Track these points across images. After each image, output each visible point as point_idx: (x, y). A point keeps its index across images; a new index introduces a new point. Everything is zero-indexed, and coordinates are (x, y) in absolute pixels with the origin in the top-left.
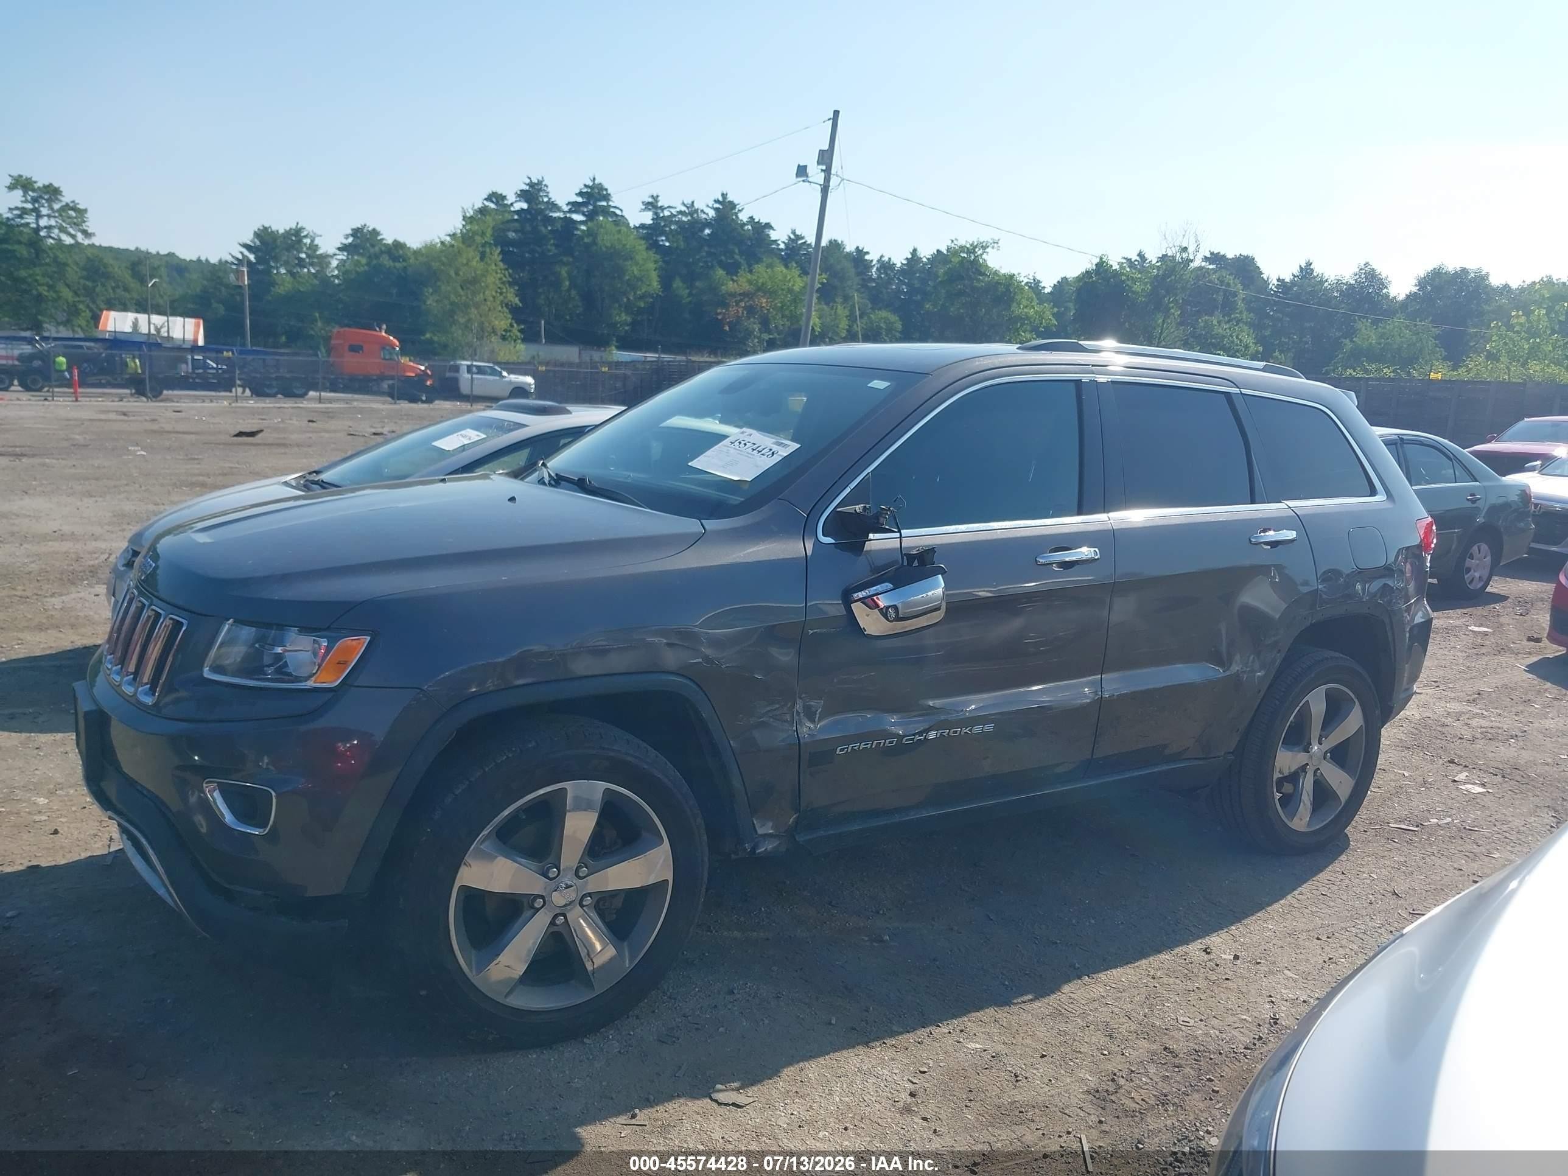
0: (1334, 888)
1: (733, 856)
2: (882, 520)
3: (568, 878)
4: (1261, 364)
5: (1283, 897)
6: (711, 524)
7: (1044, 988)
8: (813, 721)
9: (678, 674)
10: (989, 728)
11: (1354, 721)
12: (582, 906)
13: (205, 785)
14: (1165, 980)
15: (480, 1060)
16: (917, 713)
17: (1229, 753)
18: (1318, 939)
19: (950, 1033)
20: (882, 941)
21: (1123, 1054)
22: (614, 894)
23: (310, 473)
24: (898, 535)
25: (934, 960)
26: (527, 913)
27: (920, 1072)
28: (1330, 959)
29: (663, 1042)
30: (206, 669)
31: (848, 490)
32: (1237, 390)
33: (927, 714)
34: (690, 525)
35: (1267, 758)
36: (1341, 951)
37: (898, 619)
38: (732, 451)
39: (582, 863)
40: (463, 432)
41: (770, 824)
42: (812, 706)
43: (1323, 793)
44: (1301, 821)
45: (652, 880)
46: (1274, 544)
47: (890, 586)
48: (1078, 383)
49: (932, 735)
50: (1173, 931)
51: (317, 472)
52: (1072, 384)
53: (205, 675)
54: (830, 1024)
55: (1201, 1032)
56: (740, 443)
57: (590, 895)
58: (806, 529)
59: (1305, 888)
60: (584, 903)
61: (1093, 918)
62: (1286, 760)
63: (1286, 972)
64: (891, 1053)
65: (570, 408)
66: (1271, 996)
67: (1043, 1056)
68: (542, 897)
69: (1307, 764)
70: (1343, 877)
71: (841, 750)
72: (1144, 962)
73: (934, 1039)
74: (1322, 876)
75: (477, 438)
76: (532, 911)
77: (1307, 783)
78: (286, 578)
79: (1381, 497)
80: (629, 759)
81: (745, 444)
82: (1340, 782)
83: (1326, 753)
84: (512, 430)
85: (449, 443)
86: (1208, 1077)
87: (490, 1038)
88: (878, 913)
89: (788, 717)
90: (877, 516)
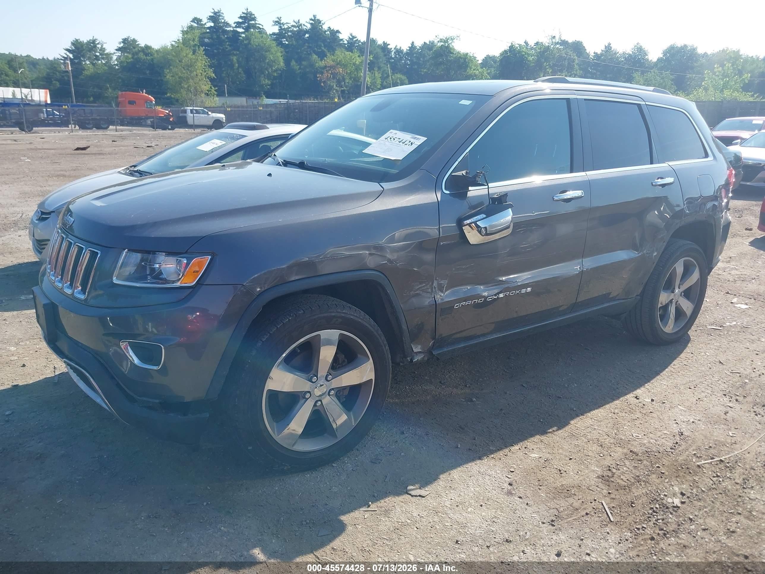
0: (690, 361)
1: (401, 364)
2: (477, 179)
3: (322, 381)
4: (652, 88)
5: (666, 367)
6: (387, 186)
7: (562, 424)
8: (442, 292)
9: (377, 271)
10: (529, 289)
11: (695, 276)
12: (329, 395)
13: (121, 344)
14: (620, 414)
15: (280, 480)
16: (493, 284)
17: (638, 295)
18: (690, 388)
19: (520, 449)
20: (472, 401)
21: (610, 456)
22: (344, 388)
23: (131, 167)
24: (487, 187)
25: (501, 410)
26: (302, 401)
27: (511, 471)
28: (699, 399)
29: (374, 463)
30: (114, 278)
31: (457, 163)
32: (644, 103)
33: (498, 285)
34: (374, 187)
35: (655, 297)
36: (703, 394)
37: (487, 234)
38: (387, 143)
39: (329, 373)
40: (212, 141)
41: (420, 346)
42: (442, 284)
43: (679, 312)
44: (669, 328)
45: (364, 380)
46: (663, 185)
47: (484, 216)
48: (568, 100)
49: (501, 295)
50: (617, 388)
51: (135, 166)
52: (565, 101)
53: (115, 282)
54: (457, 447)
55: (646, 441)
56: (391, 138)
57: (333, 389)
58: (436, 187)
59: (675, 362)
60: (331, 394)
61: (576, 383)
62: (664, 298)
63: (679, 407)
64: (492, 462)
65: (268, 126)
66: (675, 420)
67: (571, 459)
68: (309, 392)
69: (673, 299)
70: (692, 355)
71: (457, 306)
72: (607, 406)
73: (513, 453)
74: (683, 355)
75: (221, 144)
76: (304, 400)
77: (672, 310)
78: (155, 224)
79: (711, 158)
80: (352, 317)
81: (394, 139)
82: (687, 306)
83: (681, 293)
84: (238, 139)
85: (206, 147)
86: (657, 465)
87: (285, 468)
88: (466, 386)
89: (430, 290)
90: (475, 177)
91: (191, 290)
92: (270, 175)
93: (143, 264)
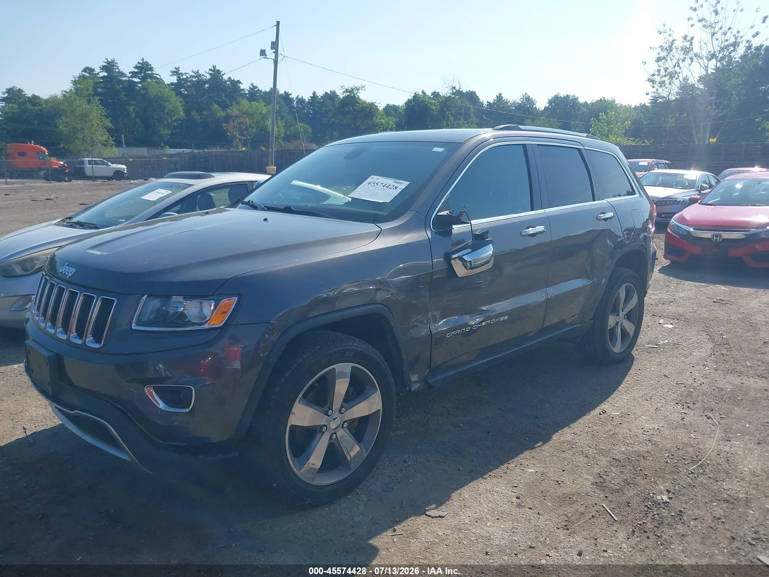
0: (640, 377)
1: (401, 394)
2: (461, 217)
3: (336, 415)
4: (585, 134)
5: (621, 383)
7: (546, 439)
8: (436, 323)
9: (382, 304)
10: (506, 317)
11: (635, 300)
12: (343, 427)
13: (145, 389)
14: (595, 427)
15: (301, 516)
16: (477, 313)
17: (590, 319)
18: (647, 400)
19: (516, 466)
20: (459, 427)
21: (597, 464)
22: (354, 420)
23: (67, 219)
24: (470, 224)
25: (488, 432)
26: (319, 435)
27: (515, 487)
28: (657, 408)
29: (387, 491)
30: (133, 324)
31: (441, 204)
32: (582, 147)
33: (480, 314)
35: (605, 320)
36: (659, 405)
37: (472, 268)
38: (371, 188)
39: (342, 407)
40: (157, 191)
41: (416, 376)
42: (435, 315)
43: (624, 333)
44: (617, 349)
45: (373, 410)
46: (606, 219)
47: (470, 250)
48: (524, 146)
49: (484, 324)
50: (585, 405)
51: (70, 218)
52: (521, 146)
53: (133, 328)
54: (459, 470)
55: (624, 449)
56: (374, 184)
57: (345, 422)
58: (425, 227)
59: (627, 378)
60: (344, 426)
61: (548, 404)
62: (612, 320)
63: (642, 417)
64: (495, 480)
66: (643, 429)
67: (564, 471)
68: (325, 426)
69: (618, 322)
70: (640, 371)
71: (449, 335)
72: (580, 421)
73: (511, 470)
74: (631, 372)
75: (167, 193)
76: (321, 433)
77: (619, 331)
79: (637, 195)
80: (362, 350)
81: (377, 184)
82: (630, 328)
83: (625, 316)
84: (185, 188)
85: (152, 196)
86: (639, 469)
87: (307, 503)
89: (425, 322)
90: (459, 216)
91: (219, 331)
92: (266, 220)
93: (164, 308)
